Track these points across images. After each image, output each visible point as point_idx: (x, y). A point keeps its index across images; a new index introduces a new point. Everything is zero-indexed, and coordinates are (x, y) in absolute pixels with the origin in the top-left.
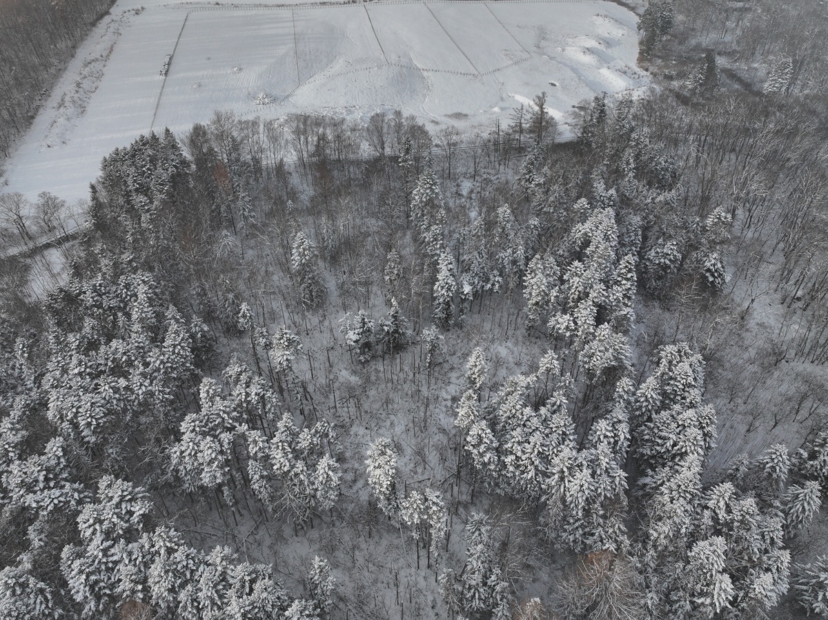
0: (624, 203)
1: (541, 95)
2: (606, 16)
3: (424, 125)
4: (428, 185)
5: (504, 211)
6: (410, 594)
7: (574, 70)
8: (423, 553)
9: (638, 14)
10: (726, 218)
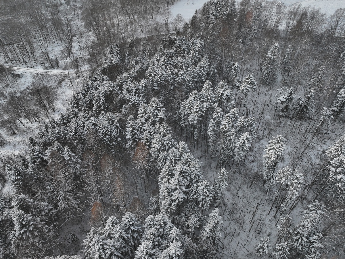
6: (259, 223)
8: (274, 209)
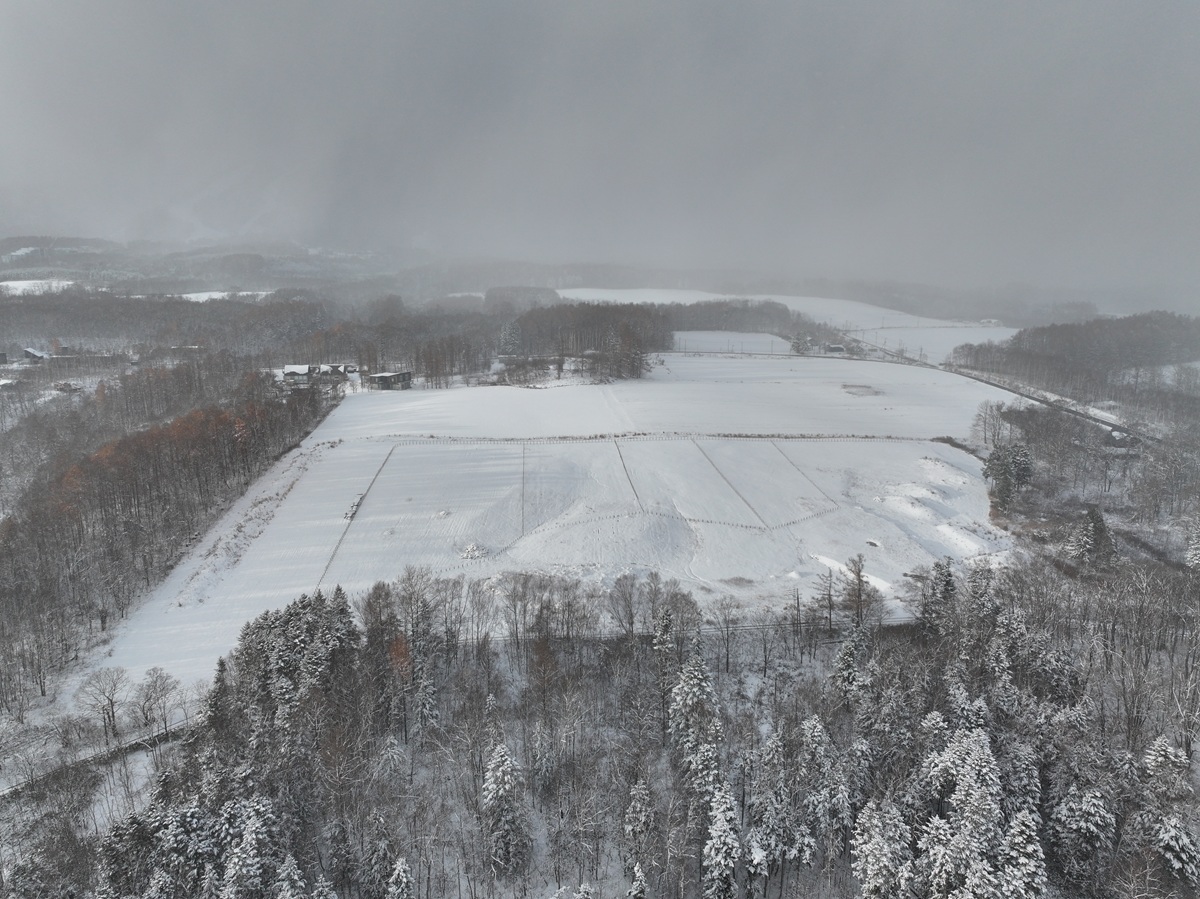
0: (1000, 722)
1: (857, 559)
2: (937, 460)
3: (690, 593)
4: (696, 681)
5: (812, 726)
7: (900, 526)
9: (981, 459)
10: (1176, 756)
